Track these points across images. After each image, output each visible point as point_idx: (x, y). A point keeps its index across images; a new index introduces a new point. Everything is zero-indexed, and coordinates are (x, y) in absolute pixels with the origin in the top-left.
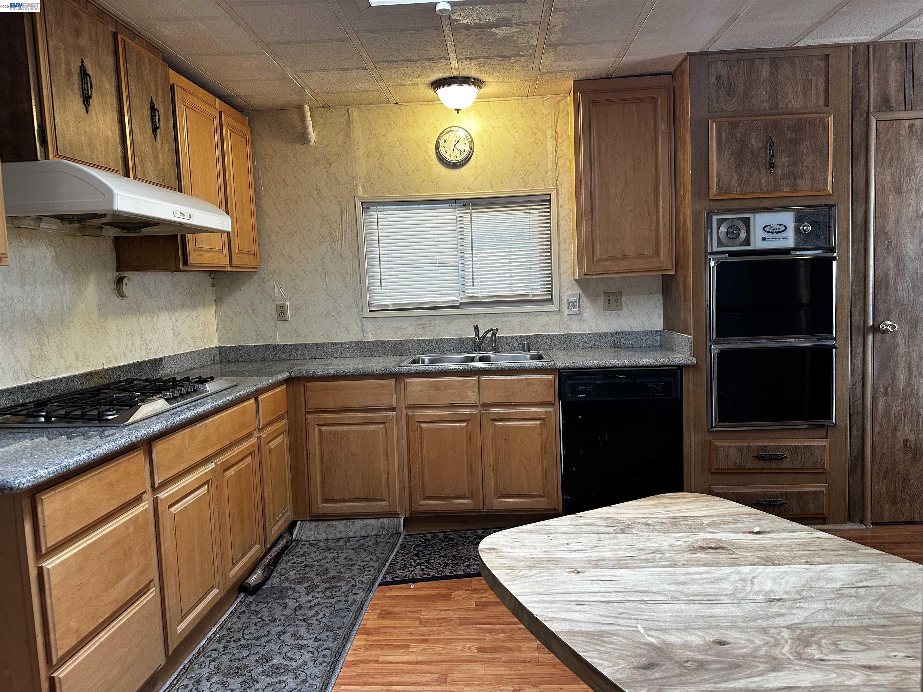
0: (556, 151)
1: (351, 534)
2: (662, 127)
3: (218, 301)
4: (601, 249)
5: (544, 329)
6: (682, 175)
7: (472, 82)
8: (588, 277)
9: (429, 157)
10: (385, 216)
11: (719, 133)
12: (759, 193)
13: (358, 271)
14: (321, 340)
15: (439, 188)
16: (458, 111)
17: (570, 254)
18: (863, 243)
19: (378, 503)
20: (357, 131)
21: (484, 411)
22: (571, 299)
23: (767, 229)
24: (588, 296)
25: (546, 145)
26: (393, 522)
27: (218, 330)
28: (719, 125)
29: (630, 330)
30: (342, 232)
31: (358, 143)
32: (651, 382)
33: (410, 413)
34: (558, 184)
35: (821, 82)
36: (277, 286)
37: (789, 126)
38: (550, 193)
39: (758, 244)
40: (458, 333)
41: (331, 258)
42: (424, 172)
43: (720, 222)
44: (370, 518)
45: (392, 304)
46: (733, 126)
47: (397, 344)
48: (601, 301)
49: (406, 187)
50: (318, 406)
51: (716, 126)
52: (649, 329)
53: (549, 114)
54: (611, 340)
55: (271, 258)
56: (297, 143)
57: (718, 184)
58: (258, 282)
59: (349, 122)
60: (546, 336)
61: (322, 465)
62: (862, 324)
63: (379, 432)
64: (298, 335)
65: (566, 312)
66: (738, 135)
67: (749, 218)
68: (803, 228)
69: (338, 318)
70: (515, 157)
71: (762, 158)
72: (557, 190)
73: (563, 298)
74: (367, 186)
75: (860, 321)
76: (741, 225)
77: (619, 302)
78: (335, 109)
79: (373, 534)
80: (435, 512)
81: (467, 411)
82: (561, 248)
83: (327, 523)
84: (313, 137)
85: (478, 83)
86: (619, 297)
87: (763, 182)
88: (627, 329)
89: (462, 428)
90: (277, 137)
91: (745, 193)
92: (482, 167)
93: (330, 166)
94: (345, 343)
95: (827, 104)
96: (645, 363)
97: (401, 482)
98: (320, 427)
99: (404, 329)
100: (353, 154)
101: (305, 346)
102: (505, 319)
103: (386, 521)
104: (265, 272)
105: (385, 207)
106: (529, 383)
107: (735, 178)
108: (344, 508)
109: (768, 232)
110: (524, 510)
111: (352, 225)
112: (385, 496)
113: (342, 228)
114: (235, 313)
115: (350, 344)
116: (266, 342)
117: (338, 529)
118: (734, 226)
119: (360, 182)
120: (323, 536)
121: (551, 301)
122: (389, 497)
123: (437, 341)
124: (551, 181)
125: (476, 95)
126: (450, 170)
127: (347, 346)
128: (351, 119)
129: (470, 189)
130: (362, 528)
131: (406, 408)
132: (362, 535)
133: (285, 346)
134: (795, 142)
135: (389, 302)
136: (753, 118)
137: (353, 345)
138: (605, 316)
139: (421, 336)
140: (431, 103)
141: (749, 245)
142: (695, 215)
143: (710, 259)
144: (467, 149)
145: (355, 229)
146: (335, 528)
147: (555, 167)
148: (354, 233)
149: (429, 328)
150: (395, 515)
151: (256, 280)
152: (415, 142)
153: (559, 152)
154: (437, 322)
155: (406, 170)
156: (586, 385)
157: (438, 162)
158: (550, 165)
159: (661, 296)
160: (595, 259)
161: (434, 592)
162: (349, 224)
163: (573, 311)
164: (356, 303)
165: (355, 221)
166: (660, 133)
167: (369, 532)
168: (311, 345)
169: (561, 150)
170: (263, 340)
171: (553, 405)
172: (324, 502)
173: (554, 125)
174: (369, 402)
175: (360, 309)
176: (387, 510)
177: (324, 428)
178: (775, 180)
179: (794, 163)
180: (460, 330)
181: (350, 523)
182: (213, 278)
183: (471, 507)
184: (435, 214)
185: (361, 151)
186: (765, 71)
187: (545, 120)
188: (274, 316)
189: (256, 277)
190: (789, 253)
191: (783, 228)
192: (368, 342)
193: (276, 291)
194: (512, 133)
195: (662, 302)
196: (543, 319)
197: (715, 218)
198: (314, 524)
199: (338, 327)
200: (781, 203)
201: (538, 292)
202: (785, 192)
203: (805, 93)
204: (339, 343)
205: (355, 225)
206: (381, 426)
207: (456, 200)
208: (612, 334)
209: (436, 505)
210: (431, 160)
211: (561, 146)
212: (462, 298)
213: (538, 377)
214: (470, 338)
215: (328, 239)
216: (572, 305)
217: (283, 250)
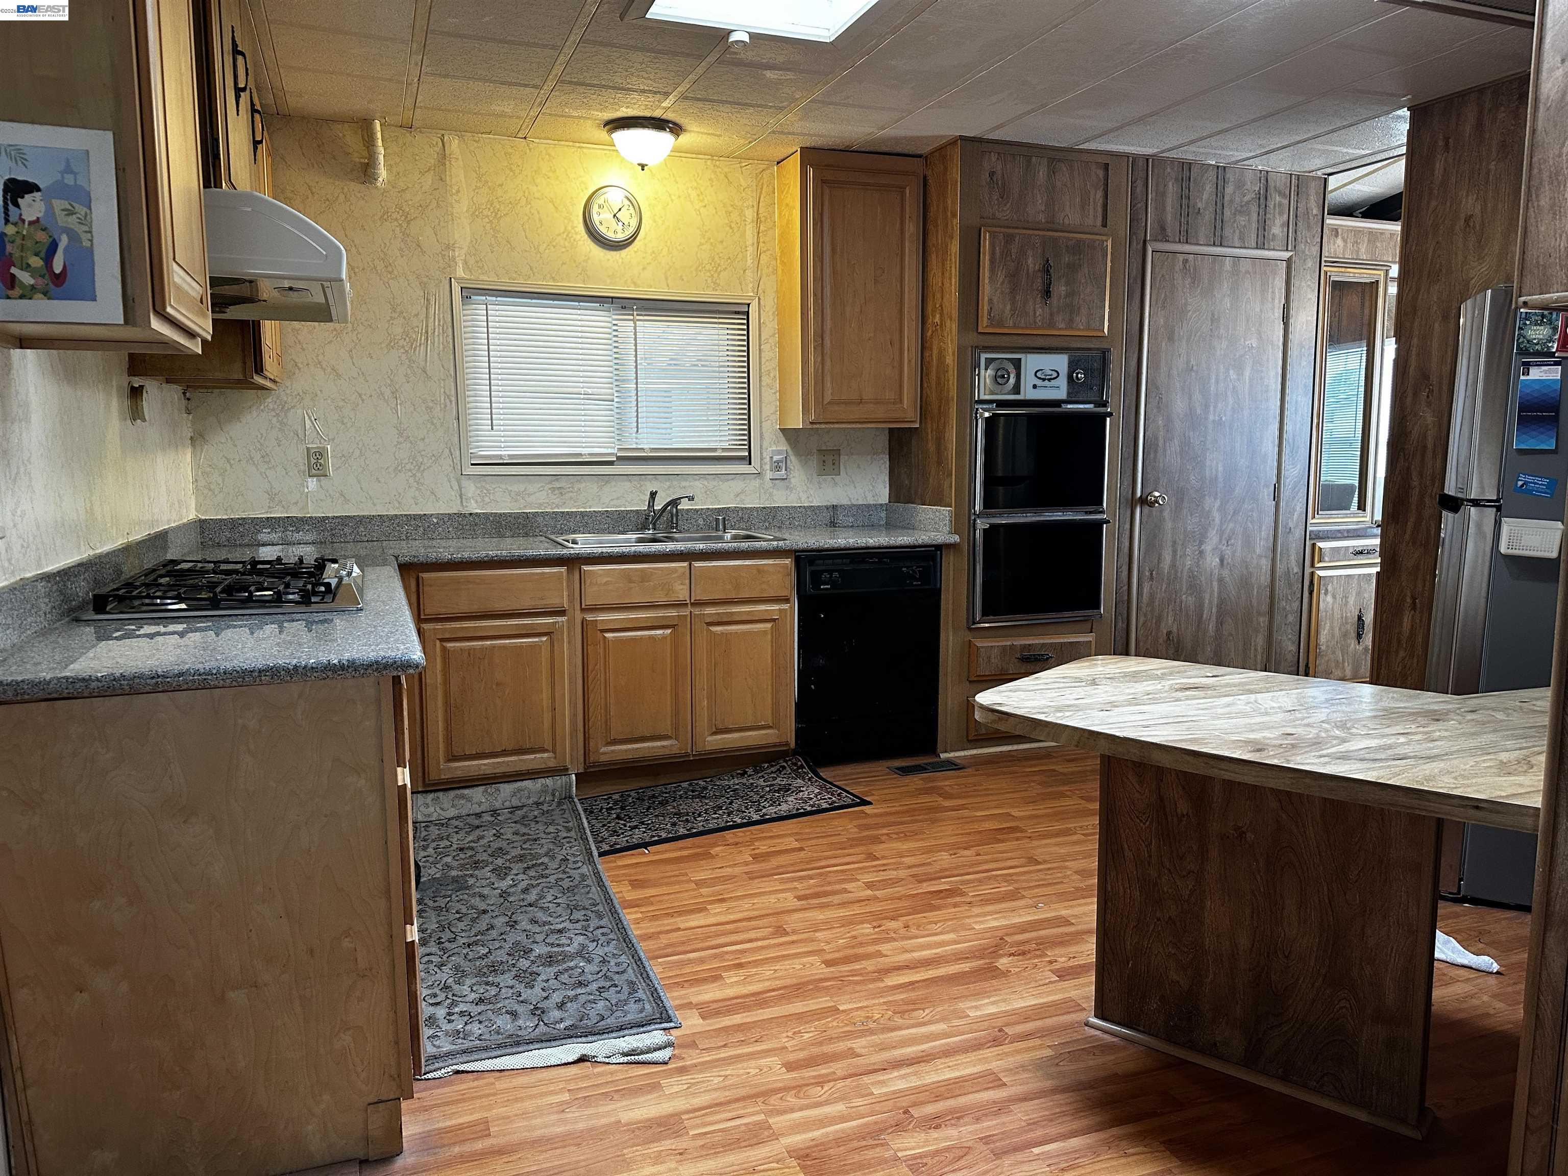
0: (758, 243)
1: (498, 805)
2: (911, 228)
3: (197, 439)
4: (833, 388)
5: (738, 499)
6: (938, 295)
7: (669, 128)
8: (815, 426)
9: (573, 228)
10: (497, 313)
11: (992, 245)
12: (1031, 328)
13: (453, 399)
14: (388, 510)
15: (588, 277)
16: (643, 167)
17: (775, 393)
18: (1134, 398)
19: (538, 756)
20: (457, 173)
21: (697, 611)
22: (776, 458)
23: (1039, 374)
24: (798, 454)
25: (745, 231)
26: (560, 781)
27: (197, 489)
28: (993, 236)
29: (849, 503)
30: (427, 332)
31: (458, 191)
32: (907, 567)
33: (590, 617)
34: (760, 291)
35: (1100, 194)
36: (310, 418)
37: (1067, 246)
38: (748, 302)
39: (1028, 394)
40: (615, 502)
41: (406, 375)
42: (564, 250)
43: (989, 362)
44: (523, 780)
45: (509, 455)
46: (1009, 239)
47: (519, 518)
48: (814, 462)
49: (535, 270)
50: (443, 610)
51: (990, 237)
52: (872, 503)
53: (748, 187)
54: (826, 516)
55: (299, 369)
56: (353, 180)
57: (989, 313)
58: (273, 410)
59: (443, 157)
60: (742, 509)
61: (447, 703)
62: (1130, 496)
63: (540, 647)
64: (347, 501)
65: (769, 475)
66: (1014, 251)
67: (1020, 359)
68: (1077, 376)
69: (419, 475)
70: (701, 244)
71: (1038, 283)
72: (759, 299)
73: (765, 455)
74: (471, 262)
75: (1128, 492)
76: (1011, 368)
77: (837, 463)
78: (421, 132)
79: (531, 801)
80: (624, 762)
81: (673, 613)
82: (764, 383)
83: (452, 794)
84: (383, 173)
85: (676, 129)
86: (836, 457)
87: (1038, 313)
88: (845, 502)
89: (664, 637)
90: (316, 165)
91: (1018, 328)
92: (653, 252)
93: (409, 223)
94: (432, 515)
95: (1104, 225)
96: (902, 543)
97: (573, 723)
98: (445, 644)
99: (529, 495)
100: (450, 209)
101: (360, 520)
102: (684, 484)
103: (549, 781)
104: (288, 392)
105: (499, 299)
106: (759, 570)
107: (1008, 307)
108: (483, 767)
109: (1040, 378)
110: (748, 748)
111: (445, 322)
112: (548, 745)
113: (427, 326)
114: (228, 461)
115: (440, 517)
116: (287, 512)
117: (475, 800)
118: (1003, 369)
119: (460, 255)
120: (452, 813)
121: (749, 460)
122: (554, 745)
123: (583, 514)
124: (751, 285)
125: (670, 148)
126: (605, 251)
127: (435, 520)
128: (447, 152)
129: (635, 284)
130: (514, 794)
131: (582, 610)
132: (514, 805)
133: (324, 519)
134: (1073, 268)
135: (505, 452)
136: (1031, 232)
137: (446, 519)
138: (819, 483)
139: (557, 506)
140: (577, 145)
141: (1018, 393)
142: (961, 350)
143: (977, 409)
144: (634, 223)
145: (450, 330)
146: (469, 799)
147: (756, 263)
148: (447, 336)
149: (571, 494)
150: (562, 771)
151: (271, 406)
152: (552, 201)
153: (761, 245)
154: (583, 485)
155: (536, 244)
156: (830, 572)
157: (586, 236)
158: (749, 262)
159: (886, 458)
160: (825, 402)
161: (685, 853)
162: (439, 321)
163: (778, 475)
164: (450, 451)
165: (450, 316)
166: (907, 236)
167: (524, 800)
168: (371, 518)
169: (764, 242)
170: (281, 509)
171: (787, 600)
172: (449, 761)
173: (755, 204)
174: (525, 602)
175: (457, 461)
176: (552, 764)
177: (449, 645)
178: (1051, 315)
179: (1071, 294)
180: (618, 498)
181: (491, 789)
182: (189, 399)
183: (675, 751)
184: (579, 317)
185: (462, 206)
186: (1042, 174)
187: (744, 194)
188: (302, 468)
189: (269, 400)
190: (1060, 406)
191: (1055, 375)
192: (471, 514)
193: (307, 427)
194: (697, 207)
195: (887, 466)
196: (737, 485)
197: (984, 356)
198: (431, 796)
199: (417, 489)
200: (1055, 343)
201: (726, 445)
202: (1060, 329)
203: (1083, 208)
204: (420, 516)
205: (450, 324)
206: (544, 639)
207: (612, 298)
208: (827, 508)
209: (626, 751)
210: (576, 234)
211: (765, 236)
212: (619, 449)
213: (771, 562)
214: (633, 511)
215: (401, 343)
216: (777, 467)
217: (321, 358)
